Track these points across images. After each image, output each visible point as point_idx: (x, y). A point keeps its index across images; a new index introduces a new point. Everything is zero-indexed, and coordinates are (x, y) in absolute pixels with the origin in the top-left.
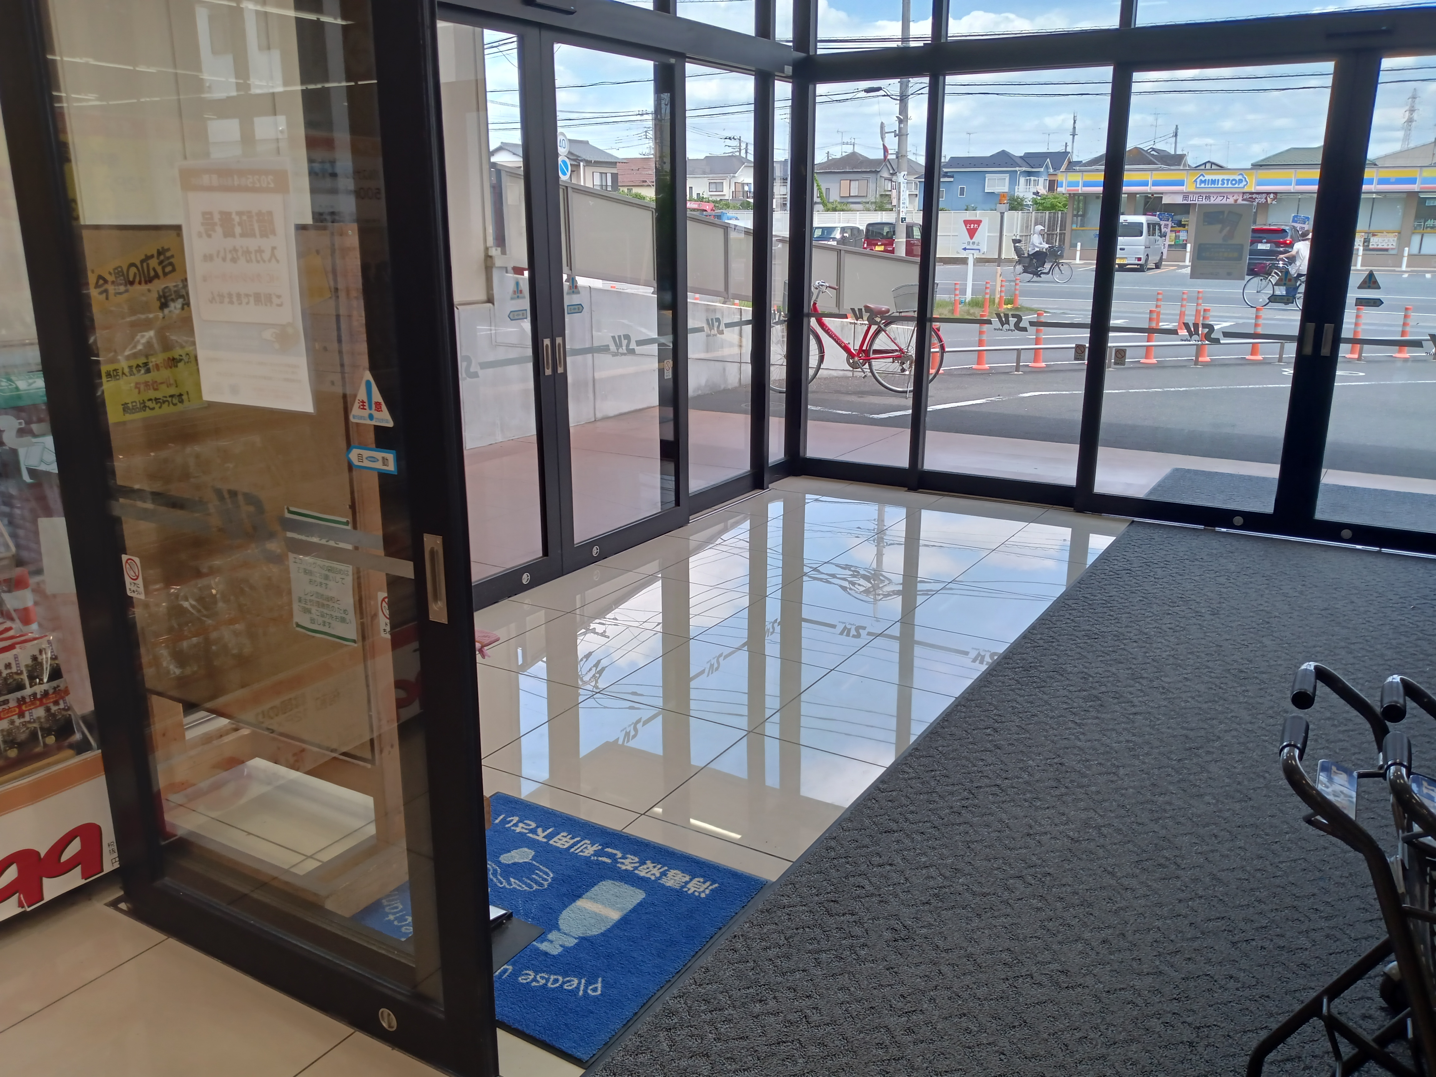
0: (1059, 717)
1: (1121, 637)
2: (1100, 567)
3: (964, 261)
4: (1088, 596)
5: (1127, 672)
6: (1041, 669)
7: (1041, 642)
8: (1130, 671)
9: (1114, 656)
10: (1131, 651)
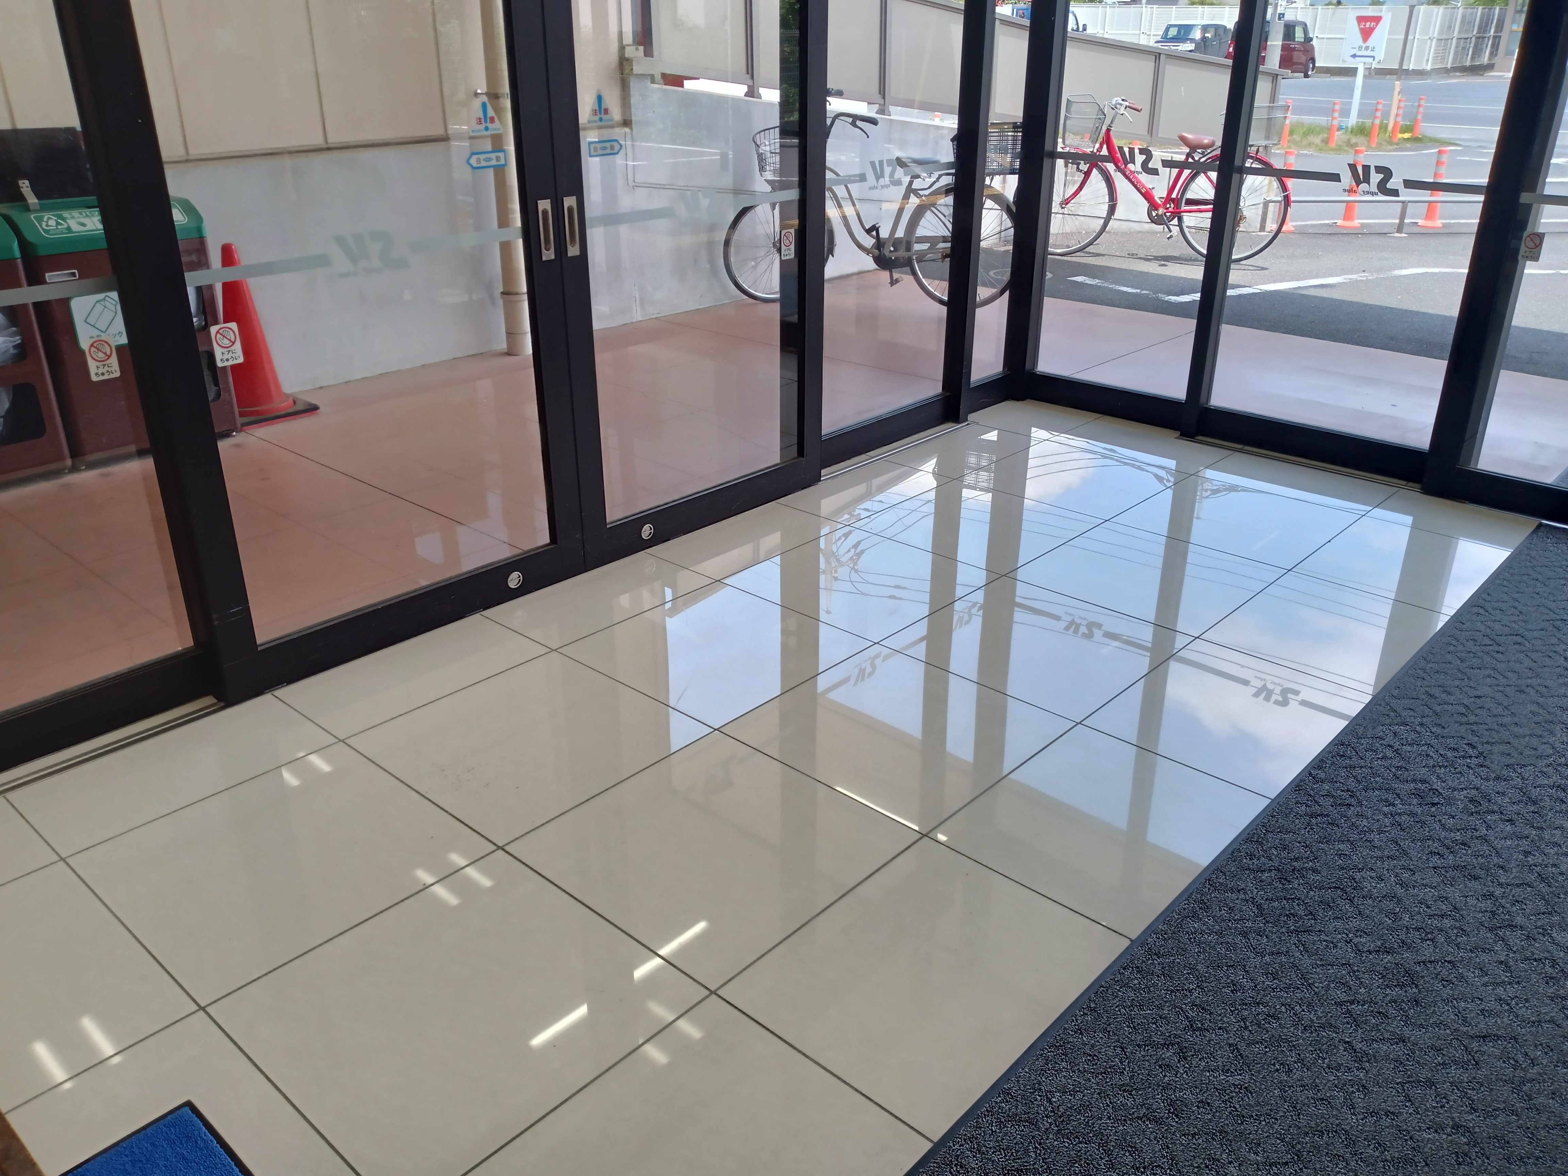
0: (1322, 1026)
1: (1485, 805)
2: (1468, 624)
3: (1351, 72)
4: (1435, 691)
5: (1482, 905)
6: (1312, 877)
7: (1327, 802)
8: (1488, 904)
9: (1464, 857)
10: (1499, 844)
